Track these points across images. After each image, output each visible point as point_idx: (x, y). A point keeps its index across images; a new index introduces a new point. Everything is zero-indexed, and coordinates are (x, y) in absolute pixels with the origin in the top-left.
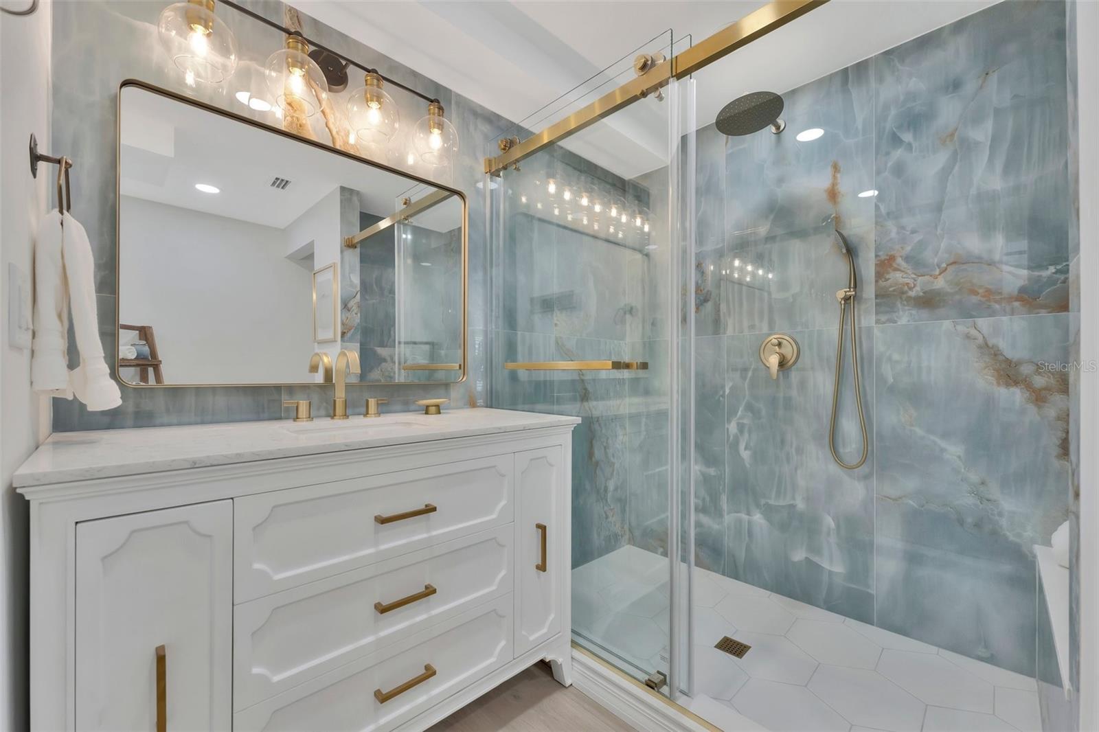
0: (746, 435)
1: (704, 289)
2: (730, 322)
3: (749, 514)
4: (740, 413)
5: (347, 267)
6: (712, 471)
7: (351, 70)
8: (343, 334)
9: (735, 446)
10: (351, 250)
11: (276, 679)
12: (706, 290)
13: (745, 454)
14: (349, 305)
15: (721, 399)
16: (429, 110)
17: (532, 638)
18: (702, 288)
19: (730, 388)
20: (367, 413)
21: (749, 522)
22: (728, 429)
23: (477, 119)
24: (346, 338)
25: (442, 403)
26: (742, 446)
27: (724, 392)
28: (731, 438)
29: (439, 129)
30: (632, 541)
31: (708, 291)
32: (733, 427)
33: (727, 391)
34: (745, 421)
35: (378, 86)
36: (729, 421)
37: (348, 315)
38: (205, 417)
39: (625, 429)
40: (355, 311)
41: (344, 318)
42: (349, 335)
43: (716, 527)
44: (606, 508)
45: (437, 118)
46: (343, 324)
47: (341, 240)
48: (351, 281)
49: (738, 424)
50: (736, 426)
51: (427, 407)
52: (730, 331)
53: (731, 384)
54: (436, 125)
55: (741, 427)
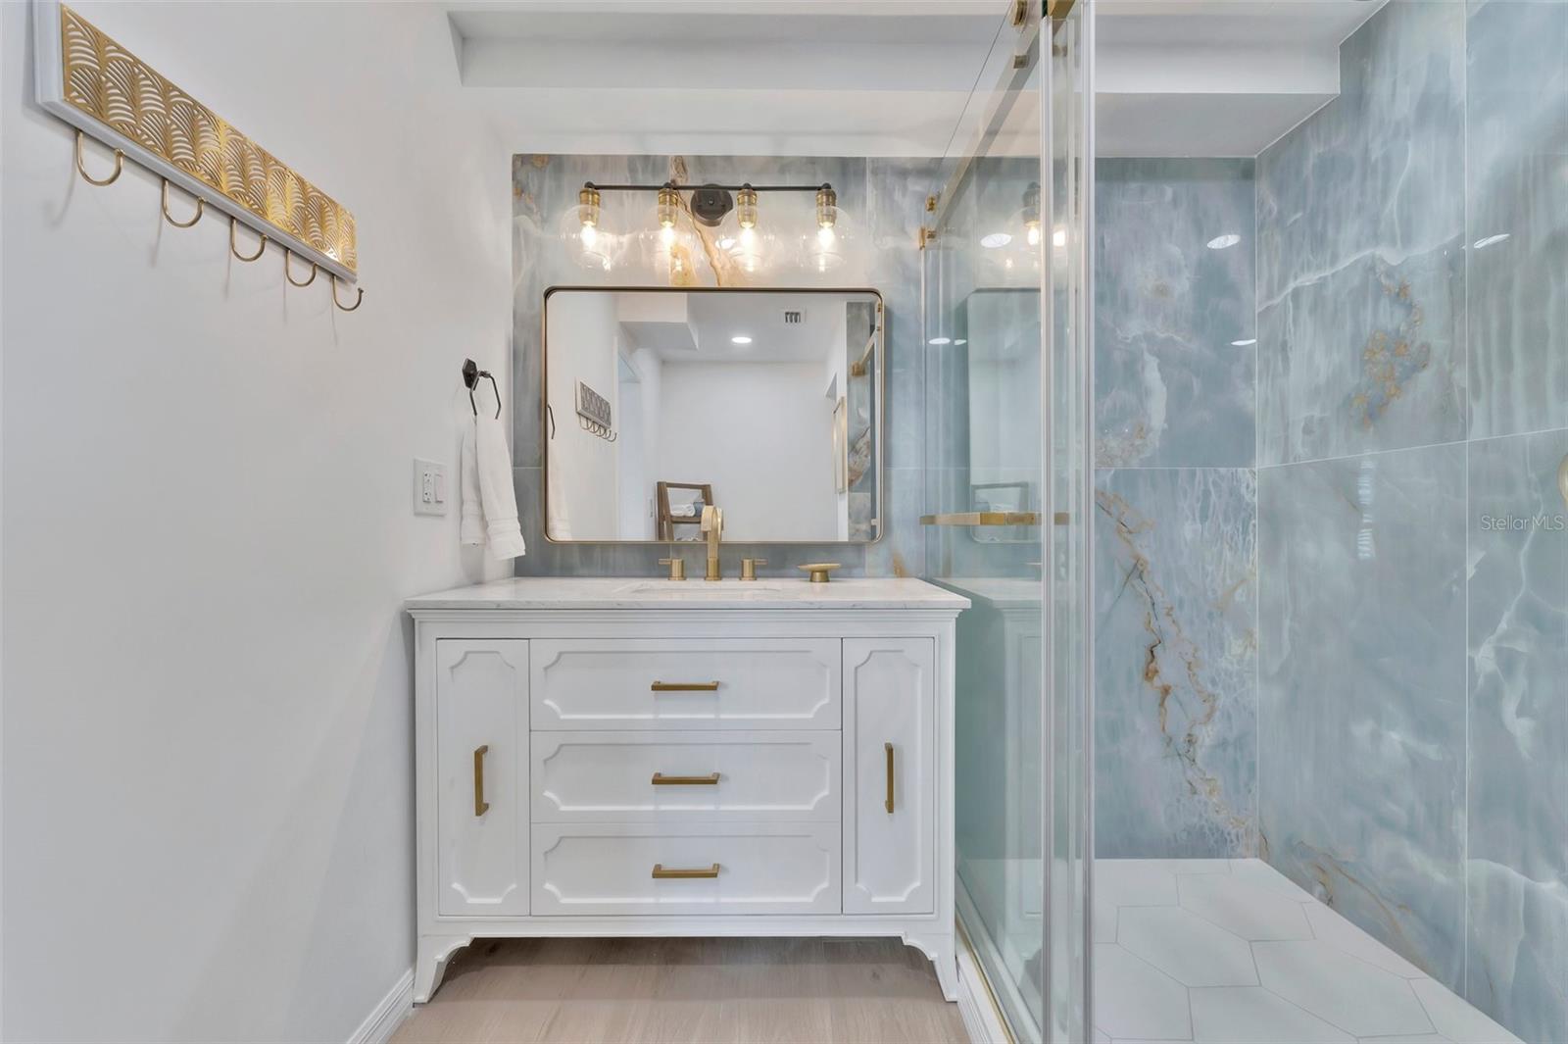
0: (1522, 682)
1: (1412, 342)
2: (1478, 410)
3: (1527, 870)
4: (1503, 626)
5: (855, 402)
6: (1431, 751)
7: (733, 194)
8: (851, 482)
9: (1489, 701)
10: (859, 379)
11: (563, 808)
12: (1418, 343)
13: (1521, 728)
14: (858, 447)
15: (1455, 589)
16: (818, 200)
17: (875, 899)
18: (1408, 342)
19: (1476, 566)
20: (743, 576)
21: (1530, 897)
22: (1471, 660)
23: (906, 179)
24: (854, 486)
25: (832, 568)
26: (1509, 707)
27: (1464, 573)
28: (1481, 681)
29: (828, 220)
30: (1264, 852)
31: (1423, 346)
32: (1484, 657)
33: (1470, 571)
34: (1521, 646)
35: (750, 203)
36: (1475, 643)
37: (857, 458)
38: (609, 571)
39: (1250, 634)
40: (865, 453)
41: (852, 462)
42: (858, 482)
43: (1440, 878)
44: (1190, 774)
45: (825, 208)
46: (850, 470)
47: (848, 368)
48: (859, 416)
49: (1499, 651)
50: (1492, 655)
51: (813, 572)
52: (1477, 433)
53: (1480, 555)
54: (825, 217)
55: (1508, 661)
